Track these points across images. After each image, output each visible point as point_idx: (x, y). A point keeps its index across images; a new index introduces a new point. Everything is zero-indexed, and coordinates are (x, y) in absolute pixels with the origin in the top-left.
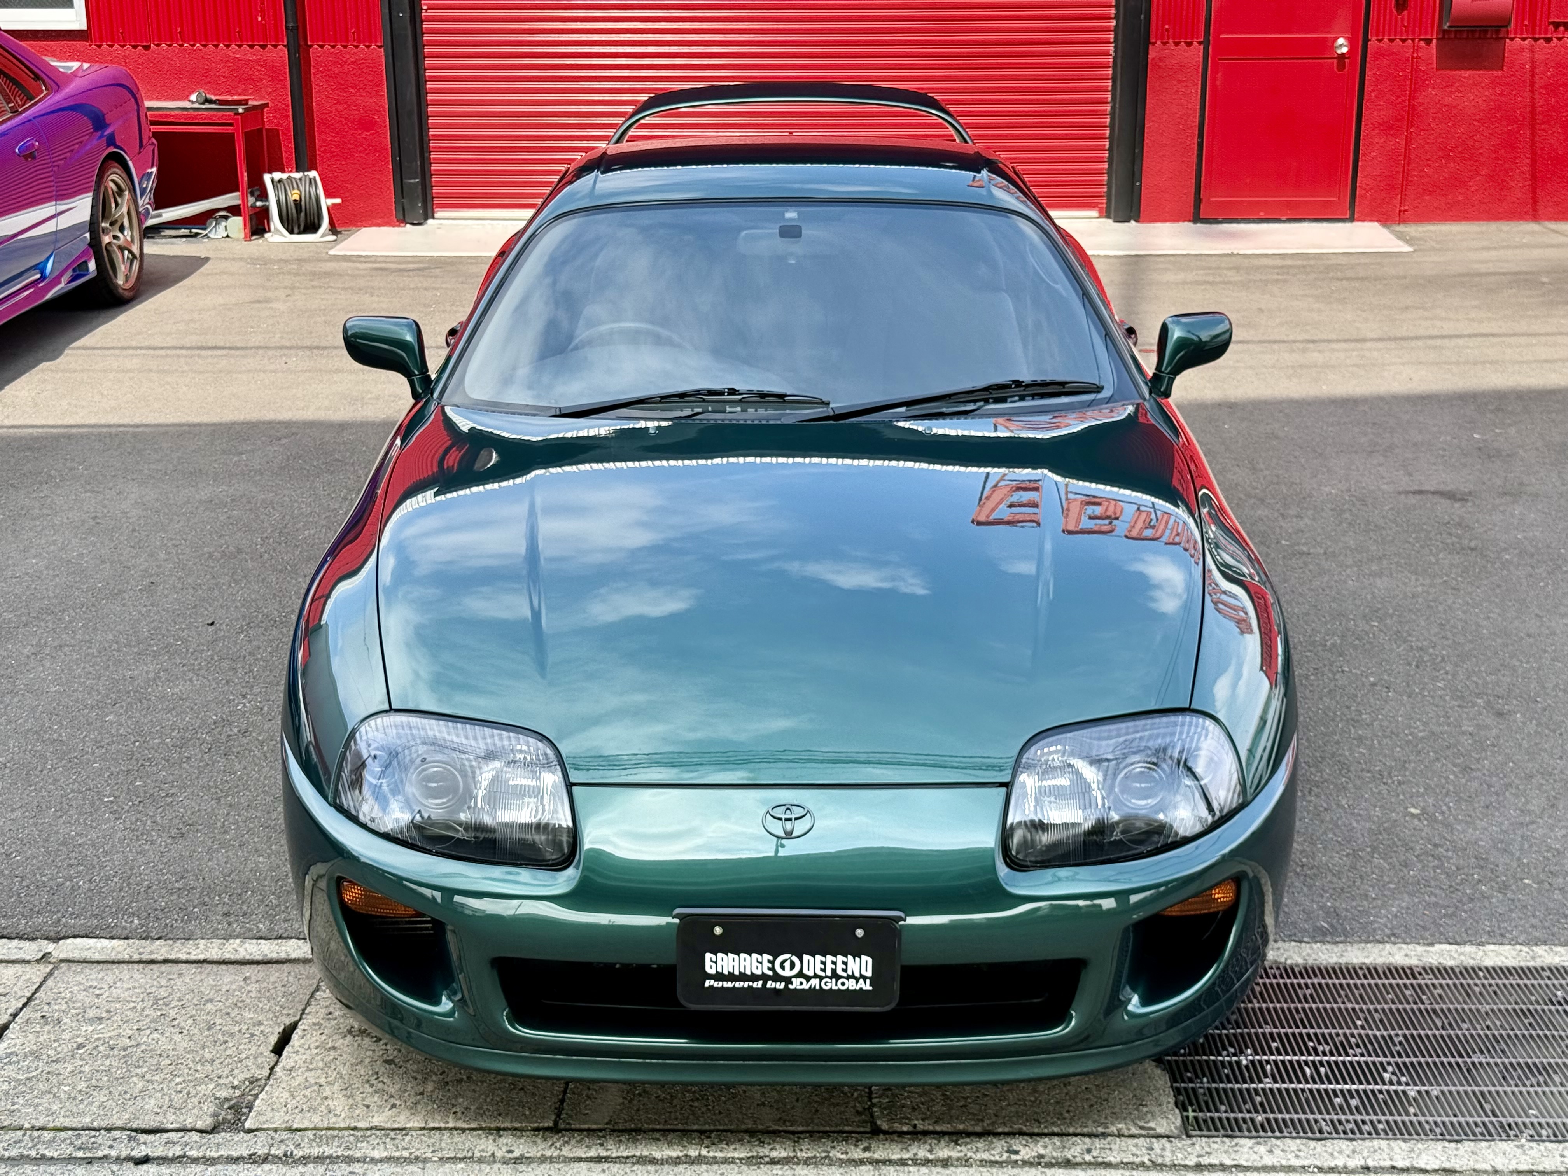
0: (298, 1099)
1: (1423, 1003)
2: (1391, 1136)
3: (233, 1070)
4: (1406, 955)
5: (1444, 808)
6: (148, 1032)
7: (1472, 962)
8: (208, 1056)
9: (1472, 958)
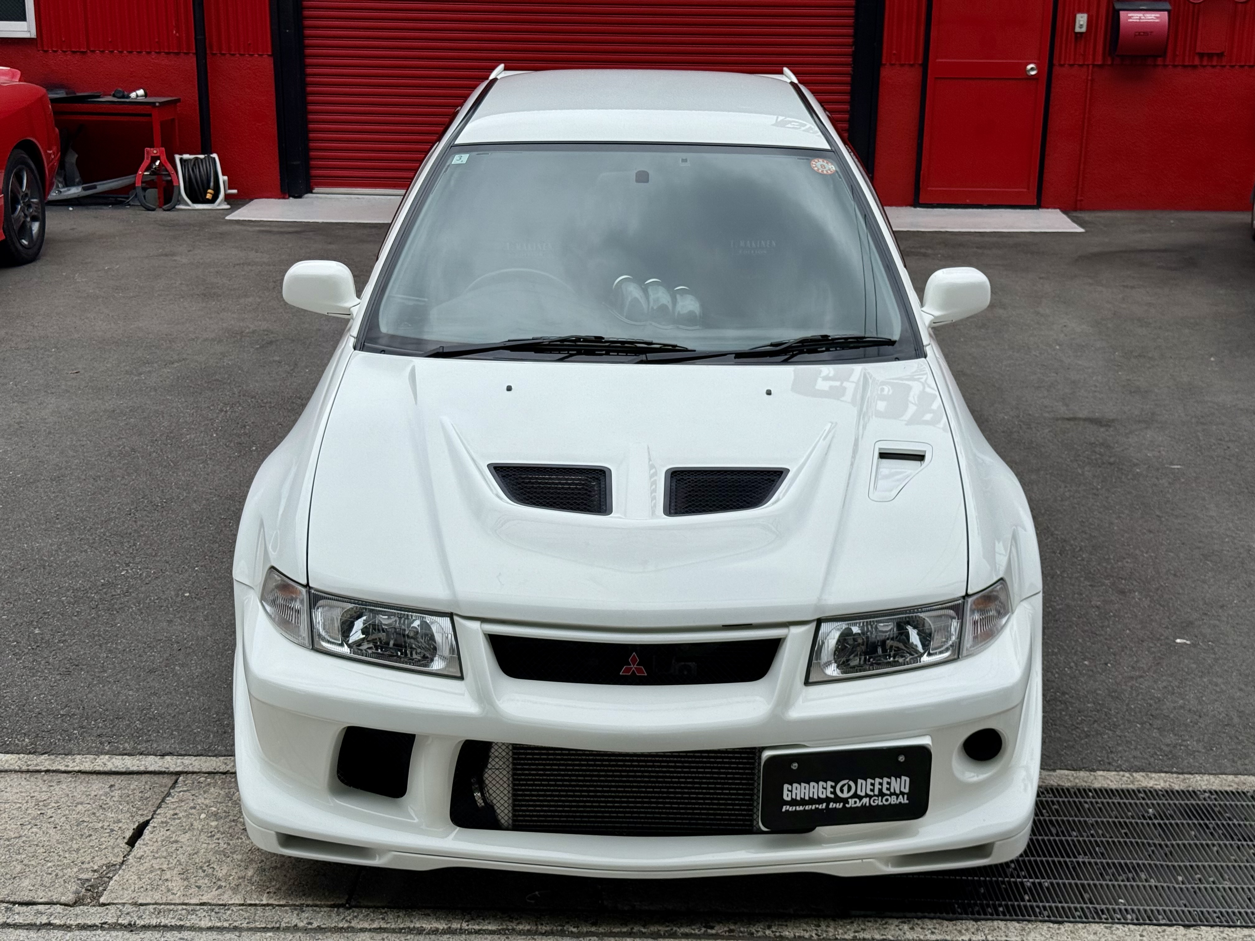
0: (143, 880)
1: (1042, 815)
3: (94, 857)
5: (1072, 664)
6: (29, 827)
7: (1084, 784)
8: (75, 846)
9: (1084, 781)
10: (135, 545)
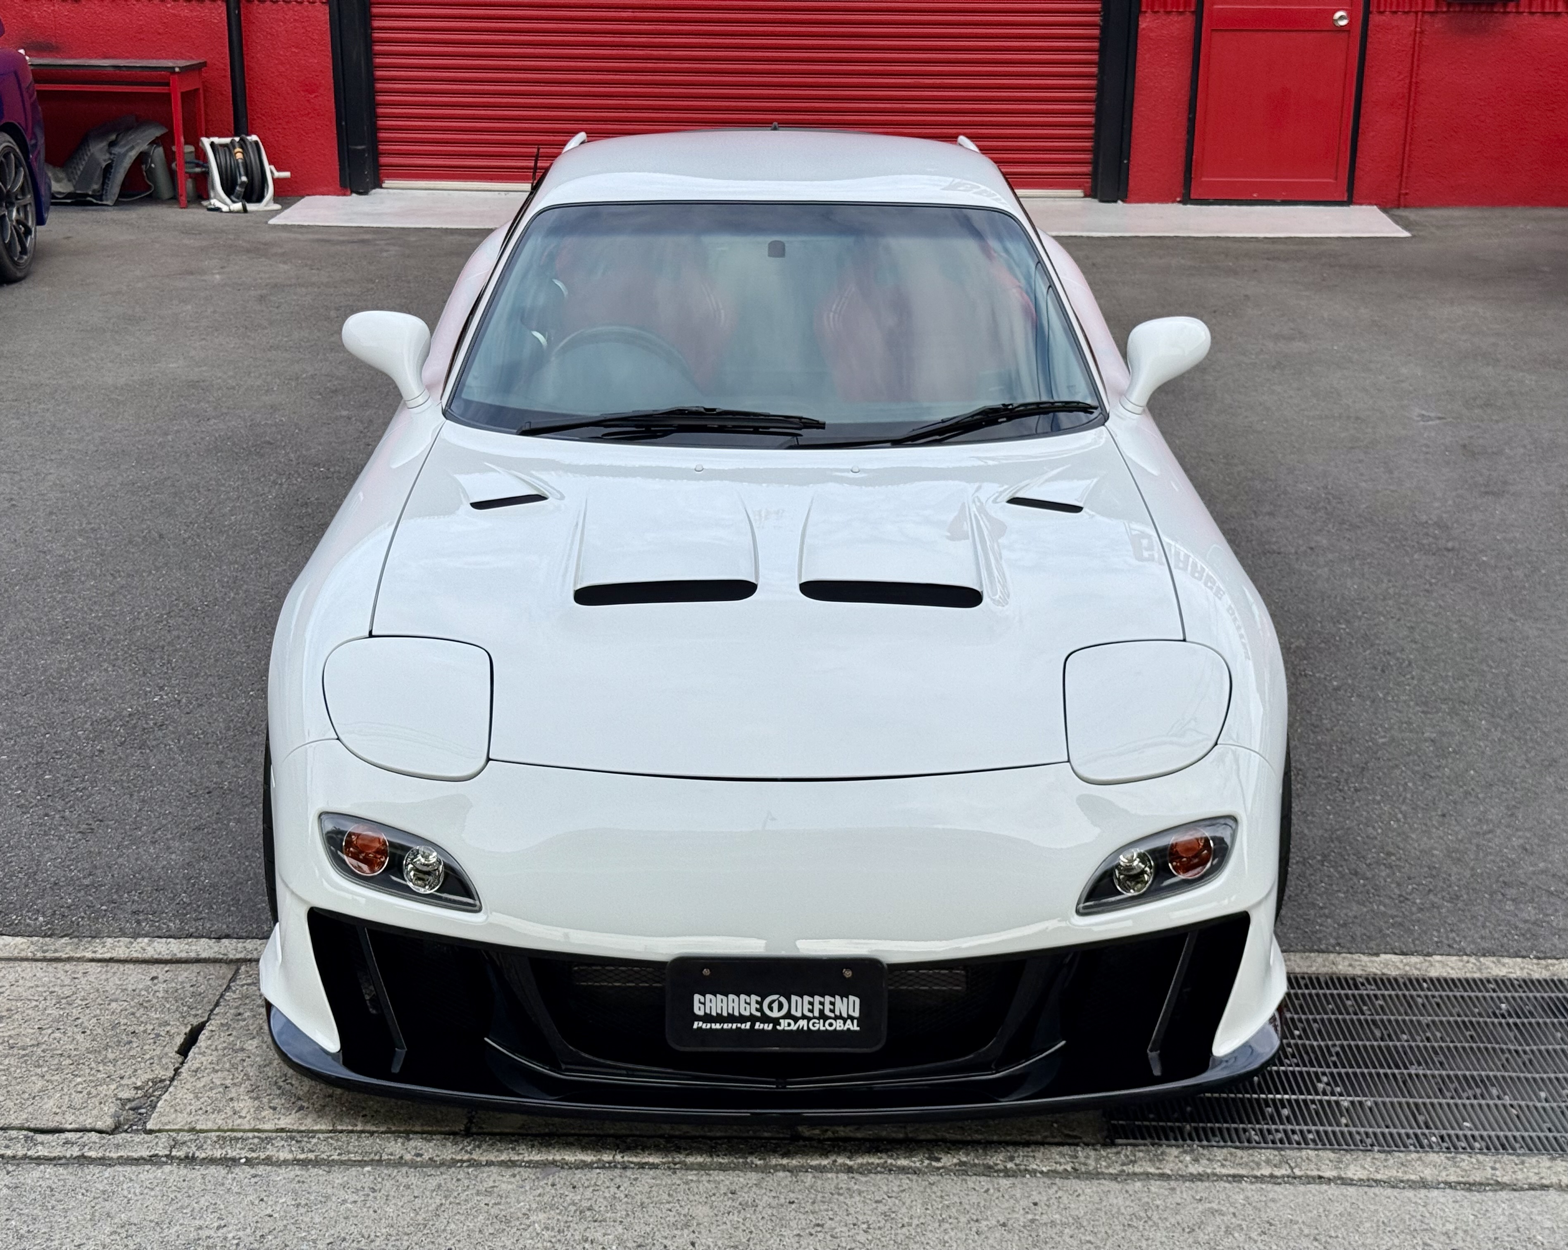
0: (202, 1100)
1: (1363, 1014)
2: (1320, 1146)
3: (136, 1071)
4: (1350, 965)
5: (1400, 816)
6: (50, 1031)
7: (1416, 972)
8: (111, 1056)
9: (1416, 969)
10: (169, 662)
